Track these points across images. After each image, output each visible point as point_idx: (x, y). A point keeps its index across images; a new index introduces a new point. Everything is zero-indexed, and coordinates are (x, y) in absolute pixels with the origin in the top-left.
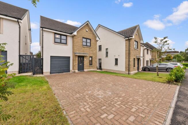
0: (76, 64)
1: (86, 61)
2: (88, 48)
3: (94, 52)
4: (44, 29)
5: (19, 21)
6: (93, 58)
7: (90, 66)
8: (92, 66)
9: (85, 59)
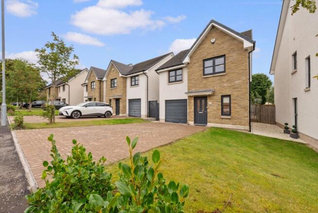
0: (190, 112)
1: (213, 106)
2: (219, 78)
3: (237, 82)
4: (158, 71)
5: (145, 72)
6: (232, 97)
7: (222, 117)
8: (230, 117)
9: (209, 103)
